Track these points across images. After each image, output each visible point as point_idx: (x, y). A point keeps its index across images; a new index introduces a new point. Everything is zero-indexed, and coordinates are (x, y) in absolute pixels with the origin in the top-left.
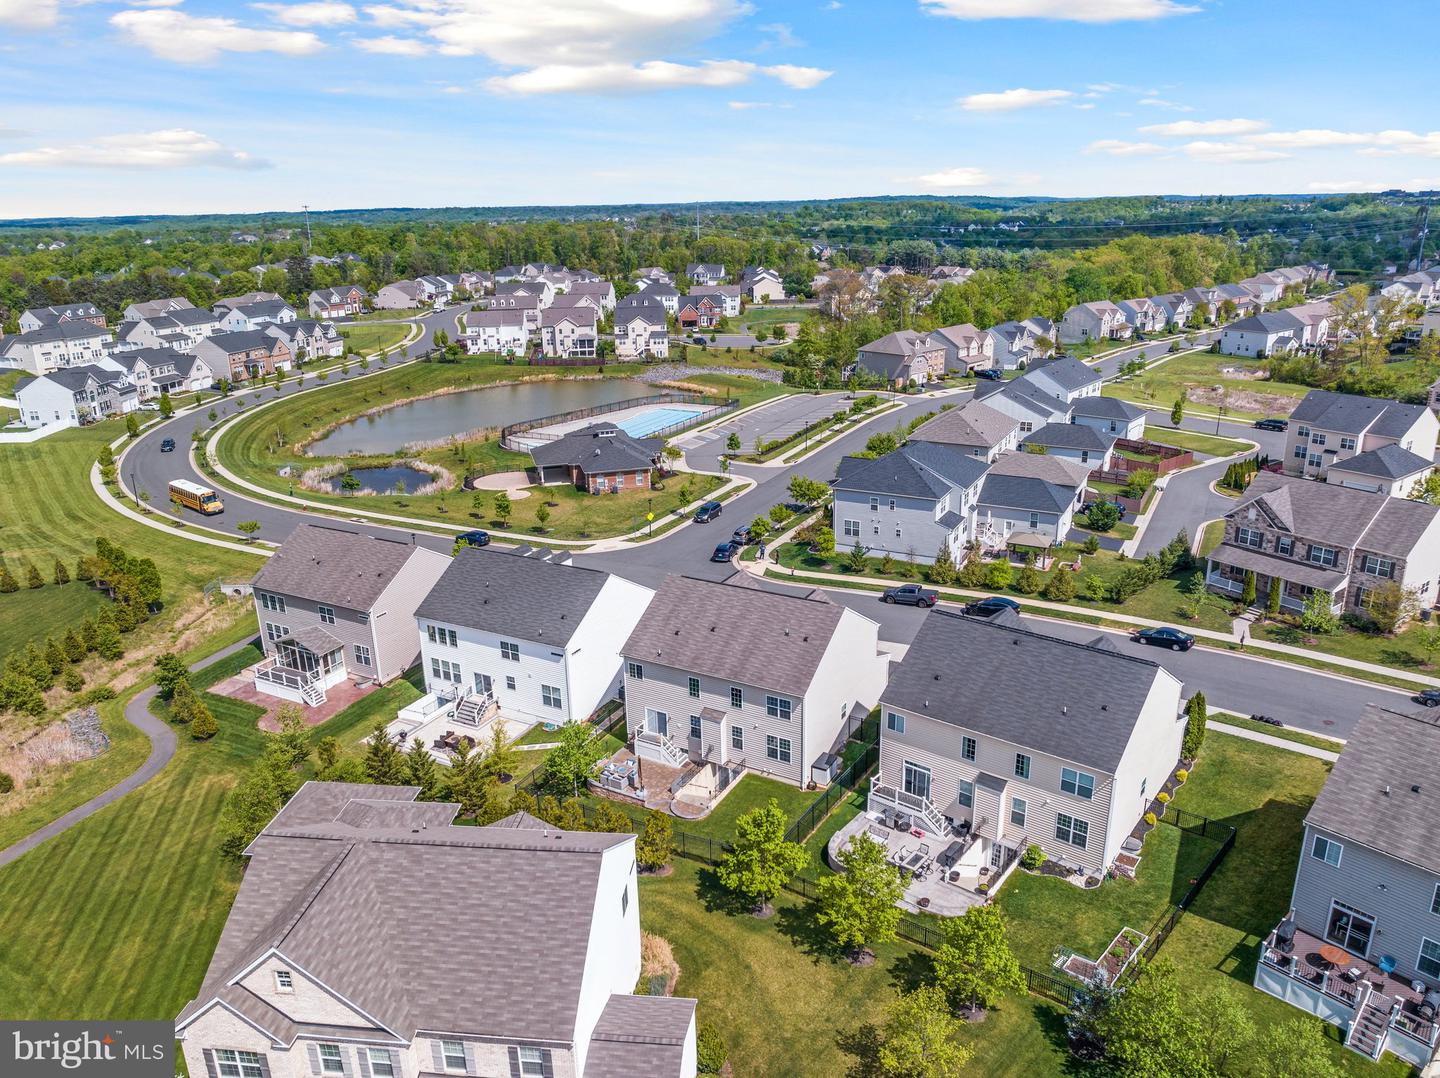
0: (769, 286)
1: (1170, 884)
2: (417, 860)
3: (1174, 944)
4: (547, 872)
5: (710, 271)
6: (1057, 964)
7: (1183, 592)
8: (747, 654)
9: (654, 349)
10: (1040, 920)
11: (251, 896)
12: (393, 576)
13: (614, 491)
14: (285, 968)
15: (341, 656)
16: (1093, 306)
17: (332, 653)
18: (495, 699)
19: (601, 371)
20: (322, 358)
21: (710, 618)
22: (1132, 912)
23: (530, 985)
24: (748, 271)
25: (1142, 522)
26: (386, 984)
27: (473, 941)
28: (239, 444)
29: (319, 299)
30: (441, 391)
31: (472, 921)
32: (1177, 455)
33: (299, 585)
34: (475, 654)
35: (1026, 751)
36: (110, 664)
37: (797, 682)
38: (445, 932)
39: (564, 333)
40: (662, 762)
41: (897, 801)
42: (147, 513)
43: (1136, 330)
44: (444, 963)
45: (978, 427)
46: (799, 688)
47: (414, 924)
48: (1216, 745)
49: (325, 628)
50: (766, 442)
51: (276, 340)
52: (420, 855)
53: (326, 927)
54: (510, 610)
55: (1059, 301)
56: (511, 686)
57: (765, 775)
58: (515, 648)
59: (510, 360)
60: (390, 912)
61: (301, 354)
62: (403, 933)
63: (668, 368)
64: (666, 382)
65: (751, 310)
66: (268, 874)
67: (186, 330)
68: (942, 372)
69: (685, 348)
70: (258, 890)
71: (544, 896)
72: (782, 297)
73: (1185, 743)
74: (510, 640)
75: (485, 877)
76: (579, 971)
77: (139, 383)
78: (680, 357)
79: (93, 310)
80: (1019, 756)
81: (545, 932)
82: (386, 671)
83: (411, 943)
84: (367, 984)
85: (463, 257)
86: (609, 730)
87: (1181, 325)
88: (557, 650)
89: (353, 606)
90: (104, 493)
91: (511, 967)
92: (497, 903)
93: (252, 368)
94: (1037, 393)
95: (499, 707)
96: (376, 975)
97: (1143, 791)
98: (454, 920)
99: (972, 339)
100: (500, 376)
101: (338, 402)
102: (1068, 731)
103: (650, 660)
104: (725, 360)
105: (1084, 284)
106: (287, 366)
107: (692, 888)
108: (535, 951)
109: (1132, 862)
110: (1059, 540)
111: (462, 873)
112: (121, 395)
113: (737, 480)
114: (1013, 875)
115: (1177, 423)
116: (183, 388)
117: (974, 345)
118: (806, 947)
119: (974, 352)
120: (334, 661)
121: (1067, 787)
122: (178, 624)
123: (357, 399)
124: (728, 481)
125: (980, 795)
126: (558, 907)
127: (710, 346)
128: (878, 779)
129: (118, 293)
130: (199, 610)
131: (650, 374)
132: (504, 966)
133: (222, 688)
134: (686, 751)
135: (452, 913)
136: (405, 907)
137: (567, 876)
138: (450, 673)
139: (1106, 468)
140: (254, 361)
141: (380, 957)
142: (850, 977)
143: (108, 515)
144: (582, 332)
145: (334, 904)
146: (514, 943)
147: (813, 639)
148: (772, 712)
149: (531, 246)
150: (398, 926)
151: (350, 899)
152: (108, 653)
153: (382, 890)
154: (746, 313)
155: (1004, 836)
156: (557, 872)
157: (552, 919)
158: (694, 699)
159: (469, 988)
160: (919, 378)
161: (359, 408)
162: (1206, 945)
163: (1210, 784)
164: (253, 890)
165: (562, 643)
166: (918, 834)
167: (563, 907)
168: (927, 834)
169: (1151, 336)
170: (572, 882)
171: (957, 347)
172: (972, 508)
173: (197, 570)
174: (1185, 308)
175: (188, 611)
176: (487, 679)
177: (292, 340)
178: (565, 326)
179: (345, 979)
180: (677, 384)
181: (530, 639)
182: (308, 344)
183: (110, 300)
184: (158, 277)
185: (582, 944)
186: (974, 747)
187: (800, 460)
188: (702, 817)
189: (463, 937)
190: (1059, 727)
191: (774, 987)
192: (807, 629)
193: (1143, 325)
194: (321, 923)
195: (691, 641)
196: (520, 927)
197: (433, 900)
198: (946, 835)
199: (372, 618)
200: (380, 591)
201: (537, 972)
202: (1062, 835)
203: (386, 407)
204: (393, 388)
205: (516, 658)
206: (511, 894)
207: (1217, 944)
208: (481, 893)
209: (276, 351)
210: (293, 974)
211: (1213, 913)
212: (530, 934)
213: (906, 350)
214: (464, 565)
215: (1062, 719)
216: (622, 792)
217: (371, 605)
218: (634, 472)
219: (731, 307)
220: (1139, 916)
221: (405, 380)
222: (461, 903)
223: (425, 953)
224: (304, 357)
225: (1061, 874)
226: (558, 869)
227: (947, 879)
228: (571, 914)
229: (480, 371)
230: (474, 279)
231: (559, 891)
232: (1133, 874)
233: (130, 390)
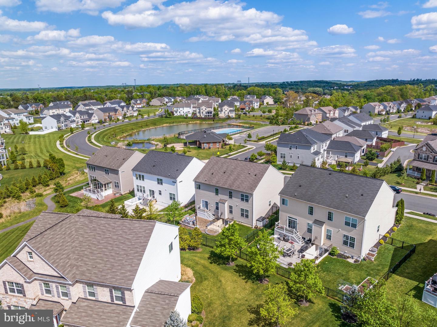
0: (269, 100)
1: (389, 264)
2: (91, 222)
3: (389, 283)
4: (135, 227)
5: (251, 97)
6: (340, 288)
7: (399, 177)
8: (235, 180)
9: (230, 115)
10: (335, 273)
11: (33, 231)
12: (128, 159)
13: (210, 148)
14: (30, 251)
15: (110, 185)
16: (372, 104)
17: (108, 184)
18: (155, 198)
19: (213, 121)
20: (131, 116)
21: (224, 169)
22: (372, 272)
23: (120, 266)
24: (263, 97)
25: (385, 159)
26: (68, 262)
27: (104, 249)
28: (101, 136)
29: (134, 102)
30: (164, 125)
31: (105, 243)
32: (399, 142)
33: (100, 162)
34: (150, 184)
35: (332, 210)
36: (45, 188)
37: (251, 189)
38: (94, 246)
39: (203, 110)
40: (206, 218)
41: (285, 231)
42: (69, 151)
43: (387, 112)
44: (92, 256)
45: (329, 128)
46: (252, 191)
47: (84, 243)
48: (409, 221)
49: (106, 176)
50: (260, 136)
51: (118, 110)
52: (92, 221)
53: (50, 239)
54: (161, 168)
55: (361, 103)
56: (160, 194)
57: (240, 223)
58: (161, 180)
59: (186, 118)
60: (78, 238)
61: (125, 115)
62: (80, 245)
63: (234, 120)
64: (233, 124)
65: (262, 107)
66: (41, 224)
67: (93, 108)
68: (321, 121)
69: (240, 115)
70: (36, 229)
71: (132, 236)
72: (273, 103)
73: (396, 218)
74: (160, 178)
75: (113, 228)
76: (139, 262)
77: (77, 120)
78: (238, 117)
79: (69, 103)
80: (329, 212)
81: (130, 248)
82: (124, 191)
83: (82, 249)
84: (60, 260)
85: (178, 93)
86: (191, 209)
87: (402, 111)
88: (174, 181)
89: (115, 168)
90: (59, 146)
91: (115, 259)
92: (115, 237)
93: (110, 118)
94: (350, 121)
95: (156, 201)
96: (65, 258)
97: (378, 230)
98: (99, 242)
99: (331, 111)
100: (183, 122)
101: (134, 127)
102: (348, 203)
103: (203, 182)
104: (253, 118)
105: (370, 98)
106: (120, 118)
107: (207, 255)
108: (125, 254)
109: (373, 255)
110: (355, 162)
111: (105, 227)
112: (71, 122)
113: (249, 147)
114: (326, 257)
115: (399, 134)
116: (89, 122)
117: (332, 112)
118: (244, 277)
119: (332, 115)
120: (108, 187)
121: (347, 224)
122: (69, 179)
123: (139, 126)
124: (246, 147)
125: (314, 228)
126: (136, 239)
127: (248, 114)
128: (279, 223)
129: (78, 100)
130: (76, 175)
131: (229, 122)
132: (113, 259)
133: (74, 194)
134: (214, 215)
135: (99, 240)
136: (83, 237)
137: (142, 229)
138: (142, 190)
139: (374, 144)
140: (111, 115)
141: (69, 252)
142: (258, 287)
143: (58, 151)
144: (208, 109)
145: (56, 232)
146: (118, 251)
147: (258, 175)
148: (242, 199)
149: (199, 90)
150: (79, 243)
151: (63, 232)
152: (44, 184)
153: (76, 231)
154: (261, 107)
155: (324, 244)
156: (139, 228)
157: (133, 244)
158: (217, 196)
159: (98, 266)
160: (313, 122)
161: (139, 129)
162: (402, 285)
163: (406, 232)
164: (35, 229)
165: (175, 178)
166: (292, 243)
167: (138, 240)
168: (295, 243)
169: (392, 113)
170: (143, 231)
171: (326, 113)
172: (325, 150)
173: (78, 165)
174: (404, 105)
175: (73, 176)
176: (153, 191)
177: (123, 110)
178: (204, 108)
179: (52, 257)
180: (236, 124)
181: (166, 177)
182: (127, 112)
183: (75, 101)
184: (89, 95)
185: (142, 253)
186: (312, 210)
187: (271, 142)
188: (216, 234)
189: (100, 248)
190: (344, 202)
191: (229, 288)
192: (257, 172)
193: (389, 110)
194: (48, 237)
195: (217, 176)
196: (121, 246)
197: (93, 235)
198: (302, 244)
199: (120, 172)
200: (123, 164)
201: (124, 262)
202: (345, 243)
203: (147, 129)
204: (150, 124)
205: (162, 184)
206: (121, 234)
207: (406, 285)
208: (110, 233)
209: (117, 113)
210: (33, 253)
211: (405, 274)
212: (124, 248)
213: (309, 113)
214: (149, 156)
215: (346, 199)
216: (190, 226)
217: (119, 168)
218: (216, 143)
219: (256, 105)
220: (374, 274)
221: (154, 122)
222: (102, 236)
223: (86, 252)
224: (126, 115)
225: (345, 258)
226: (139, 227)
227: (300, 257)
228: (141, 242)
229: (177, 120)
230: (180, 98)
231: (138, 234)
232: (373, 260)
233: (73, 121)
